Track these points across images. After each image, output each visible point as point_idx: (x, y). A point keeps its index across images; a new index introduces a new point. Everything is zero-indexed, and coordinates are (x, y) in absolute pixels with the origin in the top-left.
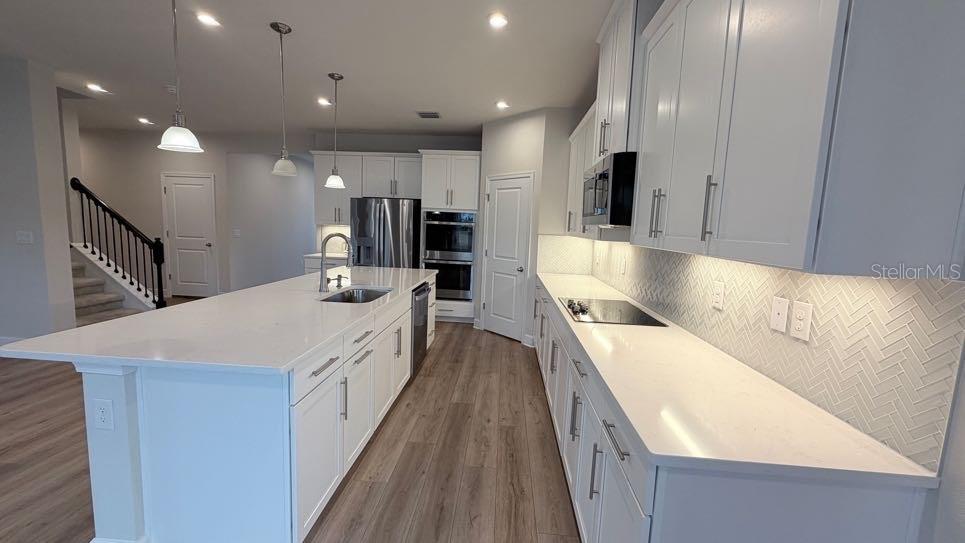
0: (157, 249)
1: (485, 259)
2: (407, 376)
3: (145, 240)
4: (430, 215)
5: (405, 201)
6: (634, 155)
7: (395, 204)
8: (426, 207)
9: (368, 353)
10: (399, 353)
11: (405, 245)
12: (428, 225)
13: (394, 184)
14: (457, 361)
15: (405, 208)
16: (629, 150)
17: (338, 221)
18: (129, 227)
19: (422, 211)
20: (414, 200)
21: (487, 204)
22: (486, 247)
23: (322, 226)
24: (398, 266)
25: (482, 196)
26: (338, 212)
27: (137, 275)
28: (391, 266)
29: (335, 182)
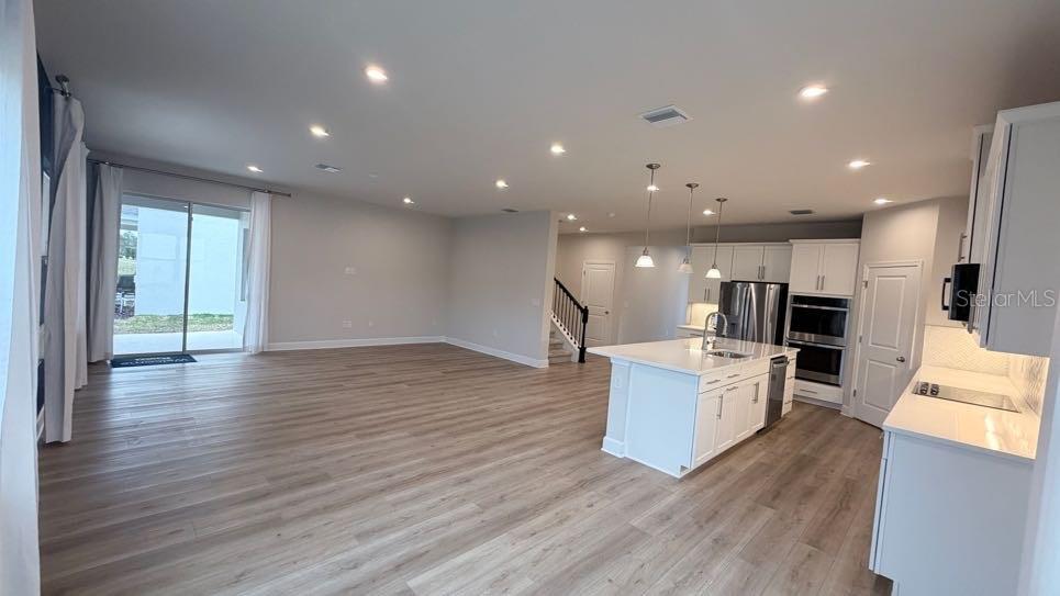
0: (585, 312)
1: (859, 346)
2: (761, 424)
3: (579, 307)
4: (798, 299)
5: (772, 286)
6: (977, 267)
7: (761, 287)
8: (793, 290)
9: (734, 388)
10: (756, 400)
11: (770, 325)
12: (794, 309)
13: (762, 270)
14: (812, 432)
15: (772, 292)
16: (972, 262)
17: (707, 300)
18: (568, 294)
19: (789, 295)
20: (782, 285)
21: (865, 292)
22: (860, 333)
23: (692, 303)
24: (760, 341)
25: (860, 283)
26: (708, 292)
27: (573, 332)
28: (753, 340)
29: (714, 274)
